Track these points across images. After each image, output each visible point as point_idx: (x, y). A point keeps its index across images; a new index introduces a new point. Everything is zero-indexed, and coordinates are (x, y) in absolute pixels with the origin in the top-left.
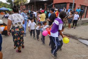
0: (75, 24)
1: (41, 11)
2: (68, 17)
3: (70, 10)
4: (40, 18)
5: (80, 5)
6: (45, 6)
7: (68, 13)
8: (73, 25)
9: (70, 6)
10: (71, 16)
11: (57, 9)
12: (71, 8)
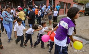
0: (55, 21)
1: (19, 9)
2: (48, 14)
3: (50, 6)
4: (19, 16)
5: (60, 2)
6: (24, 3)
7: (48, 10)
8: (54, 21)
9: (49, 3)
10: (51, 13)
11: (37, 6)
12: (51, 4)
